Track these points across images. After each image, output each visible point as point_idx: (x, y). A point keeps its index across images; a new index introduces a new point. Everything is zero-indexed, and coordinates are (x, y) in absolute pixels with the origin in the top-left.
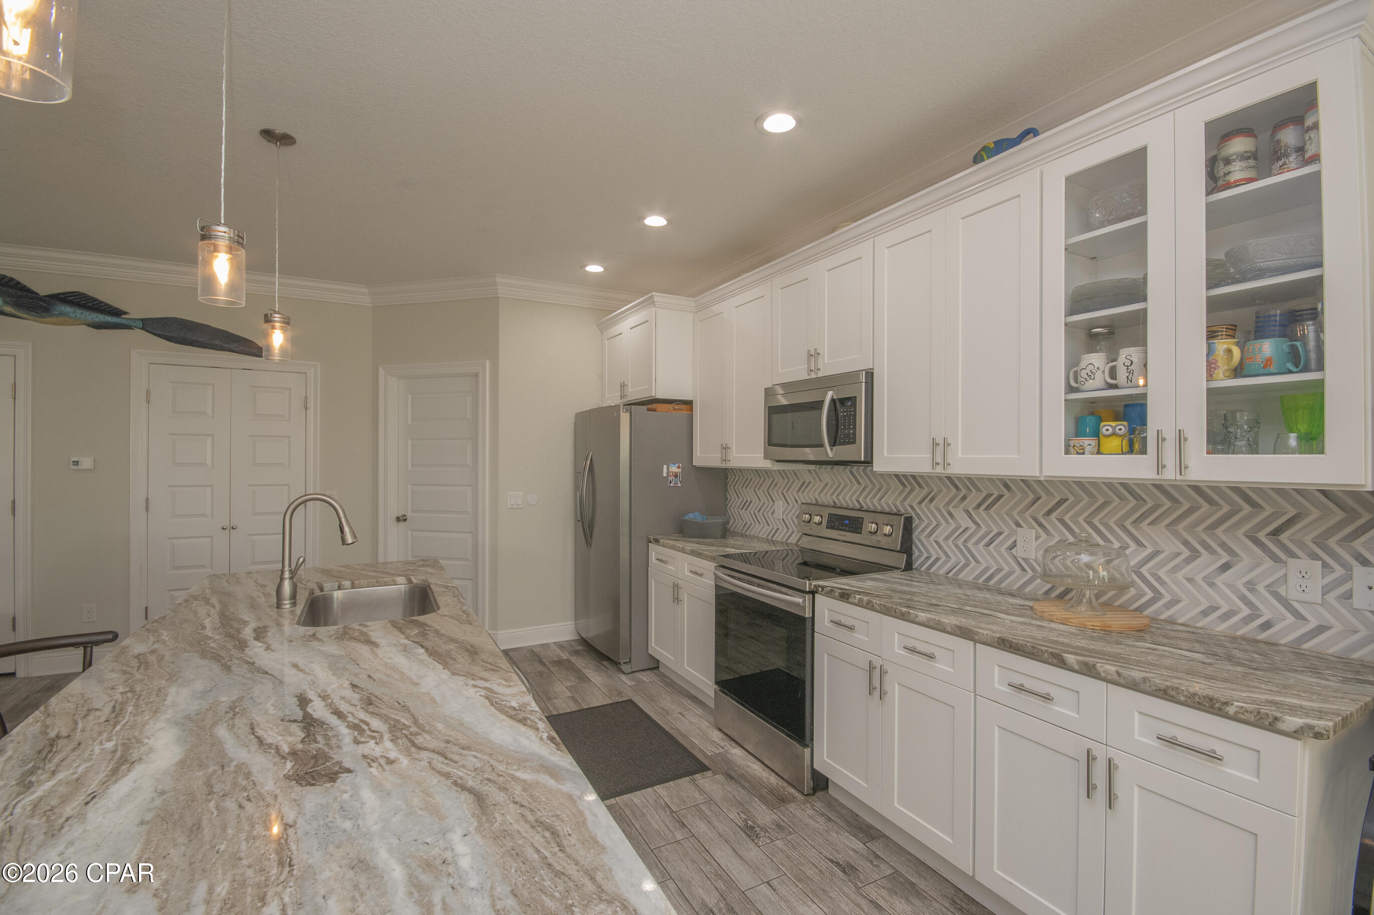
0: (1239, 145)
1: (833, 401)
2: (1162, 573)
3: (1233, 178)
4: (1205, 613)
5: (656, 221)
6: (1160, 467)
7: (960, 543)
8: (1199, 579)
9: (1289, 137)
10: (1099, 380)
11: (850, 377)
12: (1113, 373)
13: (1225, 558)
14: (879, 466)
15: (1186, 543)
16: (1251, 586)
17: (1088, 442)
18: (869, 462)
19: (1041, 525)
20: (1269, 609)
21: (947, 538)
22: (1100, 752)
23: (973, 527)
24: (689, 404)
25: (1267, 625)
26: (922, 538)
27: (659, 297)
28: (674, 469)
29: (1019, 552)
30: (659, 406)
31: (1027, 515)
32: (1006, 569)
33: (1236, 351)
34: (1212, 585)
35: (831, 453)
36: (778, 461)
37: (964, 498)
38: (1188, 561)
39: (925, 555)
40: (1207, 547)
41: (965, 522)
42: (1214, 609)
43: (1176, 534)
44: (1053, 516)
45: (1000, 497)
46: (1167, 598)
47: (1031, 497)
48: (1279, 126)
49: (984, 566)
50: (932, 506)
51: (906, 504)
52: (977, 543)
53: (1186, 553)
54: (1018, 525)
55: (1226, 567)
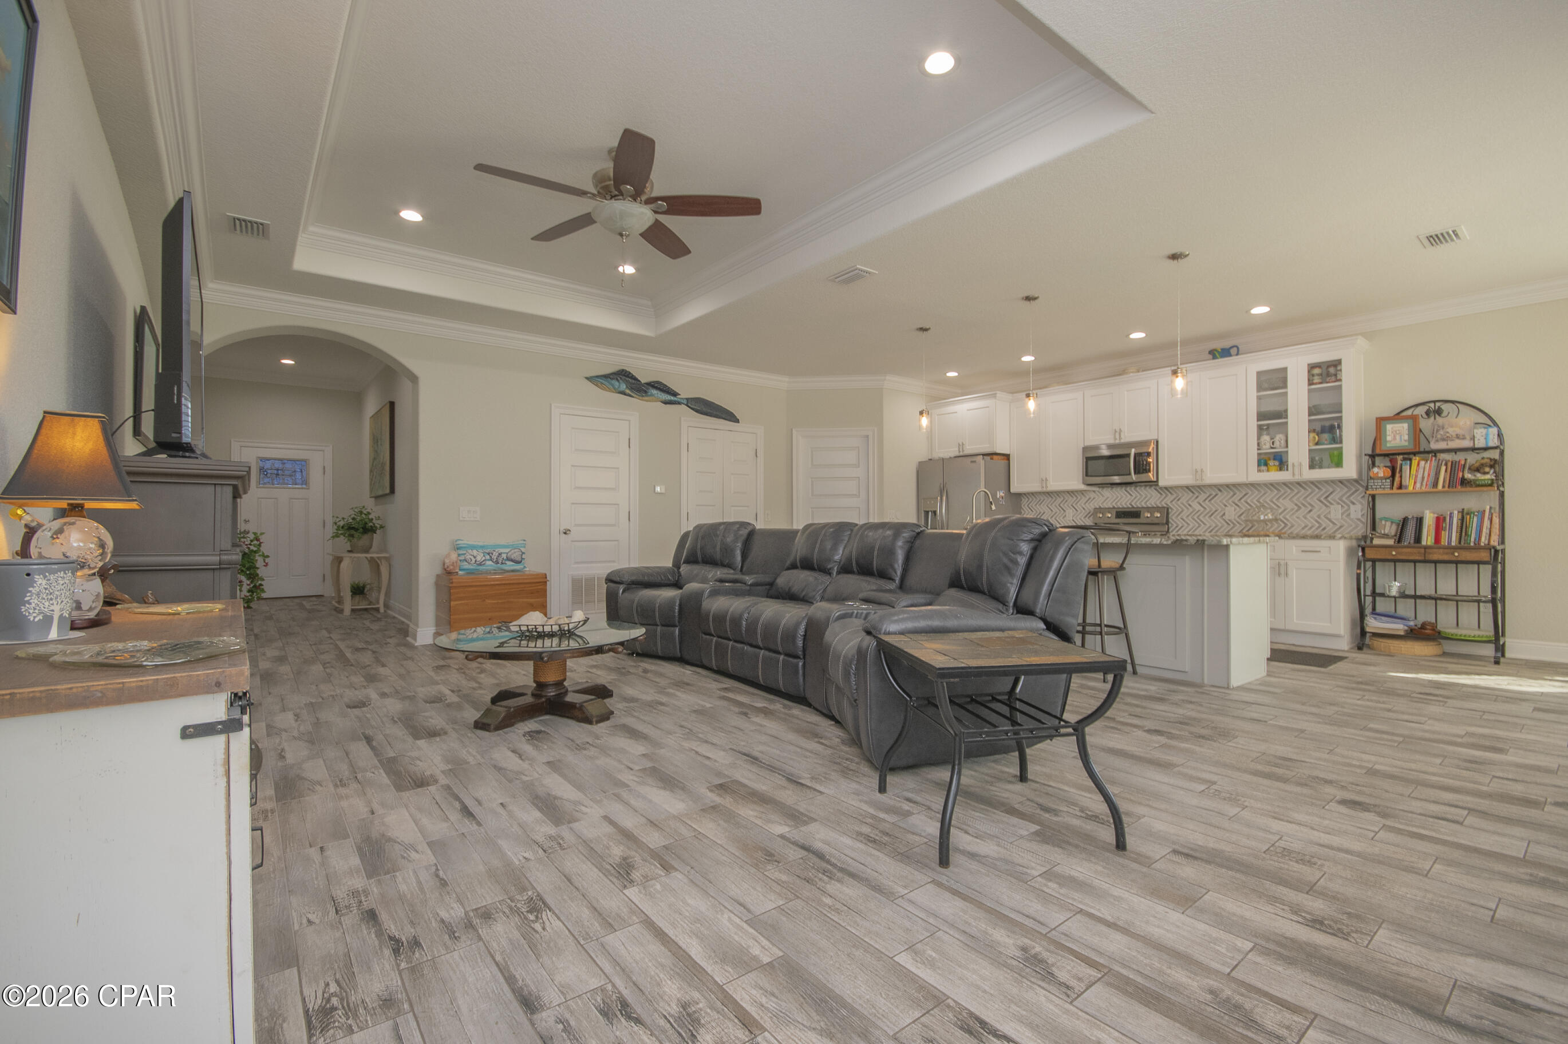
0: (1317, 371)
1: (1135, 455)
2: (1287, 517)
3: (1315, 381)
4: (1303, 529)
5: (1027, 358)
6: (1294, 474)
7: (1195, 517)
8: (1301, 517)
9: (1332, 370)
10: (1268, 446)
11: (1146, 443)
12: (1273, 443)
13: (1310, 508)
14: (1161, 483)
15: (1296, 505)
16: (1319, 516)
17: (1263, 468)
18: (1157, 481)
19: (1236, 505)
20: (1325, 523)
21: (1188, 516)
22: (1282, 562)
23: (1202, 509)
24: (1007, 457)
25: (1324, 529)
26: (1173, 518)
27: (999, 394)
28: (1002, 494)
29: (1226, 517)
30: (995, 457)
31: (1230, 501)
32: (1220, 525)
33: (1317, 437)
34: (1306, 518)
35: (1134, 477)
36: (1089, 485)
37: (1197, 497)
38: (1297, 511)
39: (1175, 525)
40: (1304, 505)
41: (1197, 507)
42: (1306, 526)
43: (1293, 502)
44: (1242, 501)
45: (1216, 495)
46: (1289, 525)
47: (1232, 493)
48: (1328, 367)
49: (1208, 525)
50: (1179, 502)
51: (1163, 503)
52: (1204, 516)
53: (1296, 508)
54: (1226, 506)
55: (1310, 511)
